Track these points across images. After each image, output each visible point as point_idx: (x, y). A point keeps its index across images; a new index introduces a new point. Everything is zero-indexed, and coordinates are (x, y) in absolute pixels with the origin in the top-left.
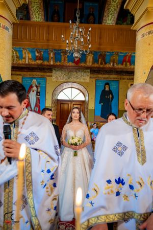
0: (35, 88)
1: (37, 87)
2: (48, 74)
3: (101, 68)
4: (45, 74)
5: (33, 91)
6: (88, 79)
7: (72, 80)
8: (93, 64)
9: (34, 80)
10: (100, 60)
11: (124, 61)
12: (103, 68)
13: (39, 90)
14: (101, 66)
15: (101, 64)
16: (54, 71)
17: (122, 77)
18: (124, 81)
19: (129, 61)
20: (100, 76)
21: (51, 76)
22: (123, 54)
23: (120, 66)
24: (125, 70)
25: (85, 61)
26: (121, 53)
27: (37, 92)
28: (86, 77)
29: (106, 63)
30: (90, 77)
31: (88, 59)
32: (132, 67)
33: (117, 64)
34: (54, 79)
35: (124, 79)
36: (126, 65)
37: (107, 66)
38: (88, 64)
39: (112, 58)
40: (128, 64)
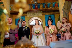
0: (21, 21)
1: (21, 20)
6: (42, 15)
10: (45, 7)
11: (55, 6)
12: (47, 10)
14: (46, 9)
15: (46, 8)
18: (56, 14)
20: (46, 13)
21: (27, 15)
22: (54, 3)
23: (54, 8)
24: (56, 10)
25: (40, 8)
28: (41, 14)
29: (48, 8)
30: (43, 14)
33: (53, 7)
34: (28, 16)
36: (56, 7)
37: (49, 9)
38: (41, 9)
39: (50, 5)
40: (57, 7)
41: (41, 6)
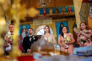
0: (25, 30)
1: (26, 29)
2: (31, 22)
3: (57, 15)
4: (29, 22)
5: (24, 32)
6: (51, 23)
7: (43, 24)
8: (53, 14)
9: (24, 26)
10: (56, 12)
11: (68, 10)
12: (58, 15)
13: (27, 31)
14: (57, 14)
15: (57, 13)
16: (34, 21)
17: (69, 19)
18: (70, 21)
19: (71, 10)
21: (33, 23)
22: (67, 7)
23: (67, 13)
24: (70, 15)
26: (66, 7)
27: (26, 32)
29: (59, 13)
30: (53, 22)
31: (50, 12)
32: (73, 13)
33: (65, 12)
34: (34, 24)
35: (70, 20)
36: (70, 12)
37: (60, 14)
38: (50, 14)
39: (62, 10)
40: (71, 12)
41: (51, 11)
